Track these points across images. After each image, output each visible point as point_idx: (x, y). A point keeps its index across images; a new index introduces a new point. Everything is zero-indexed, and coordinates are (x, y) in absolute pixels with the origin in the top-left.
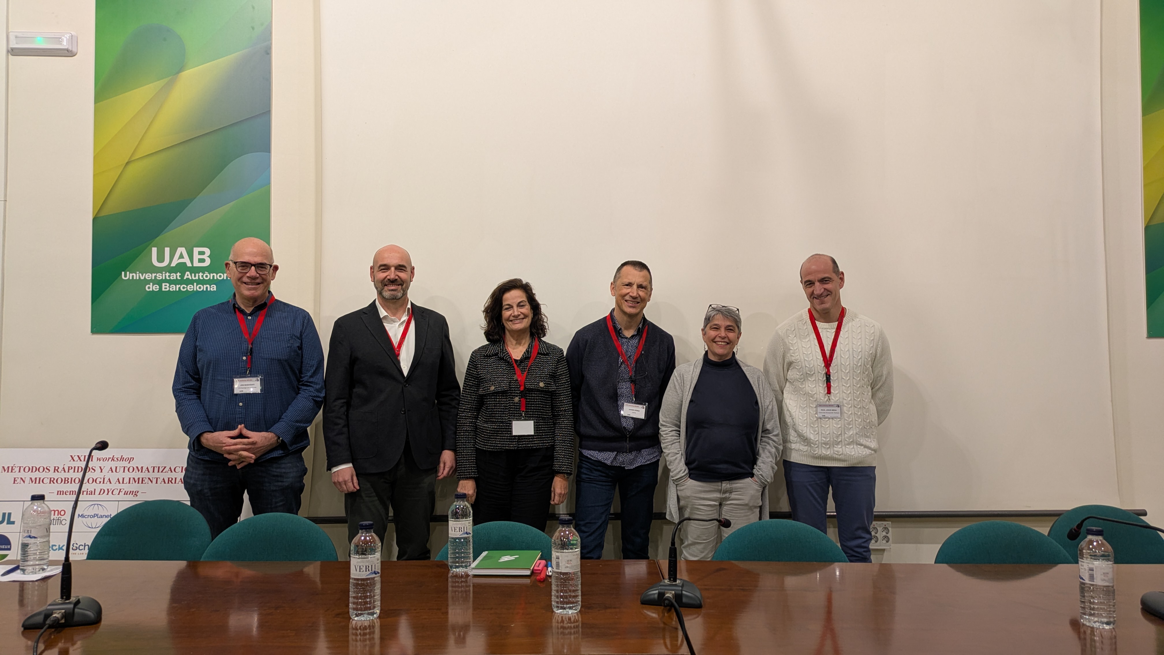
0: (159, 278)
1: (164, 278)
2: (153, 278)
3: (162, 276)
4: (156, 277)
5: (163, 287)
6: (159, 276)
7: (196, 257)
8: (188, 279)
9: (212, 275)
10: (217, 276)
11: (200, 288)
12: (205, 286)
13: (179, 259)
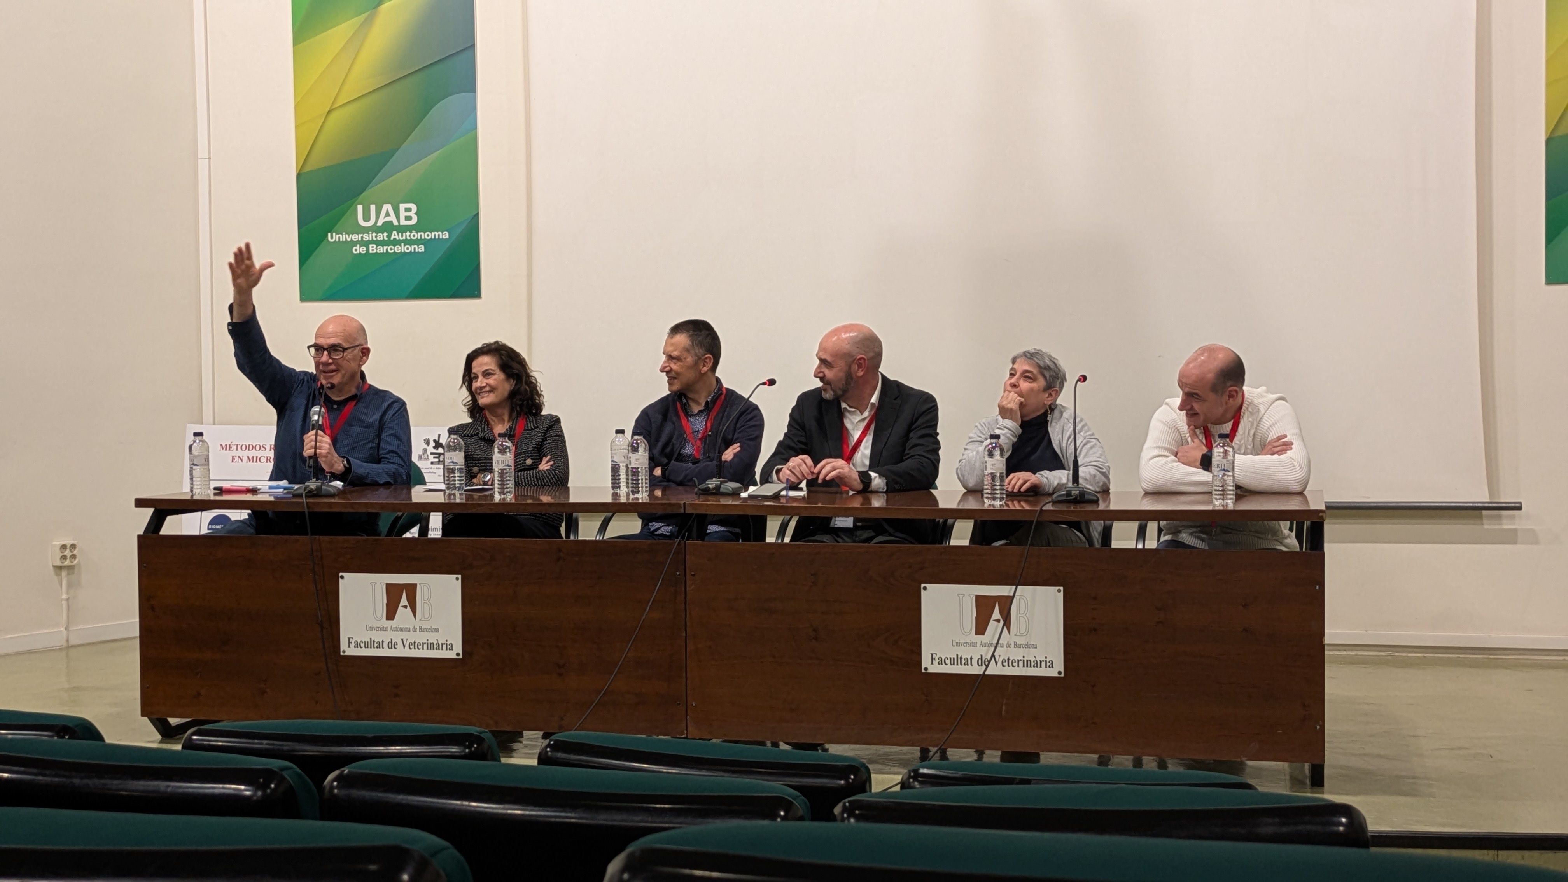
0: (366, 238)
1: (371, 239)
2: (360, 239)
3: (369, 236)
4: (362, 237)
5: (371, 249)
6: (366, 237)
7: (403, 214)
8: (395, 239)
9: (419, 234)
10: (425, 236)
11: (408, 249)
12: (413, 247)
13: (385, 216)
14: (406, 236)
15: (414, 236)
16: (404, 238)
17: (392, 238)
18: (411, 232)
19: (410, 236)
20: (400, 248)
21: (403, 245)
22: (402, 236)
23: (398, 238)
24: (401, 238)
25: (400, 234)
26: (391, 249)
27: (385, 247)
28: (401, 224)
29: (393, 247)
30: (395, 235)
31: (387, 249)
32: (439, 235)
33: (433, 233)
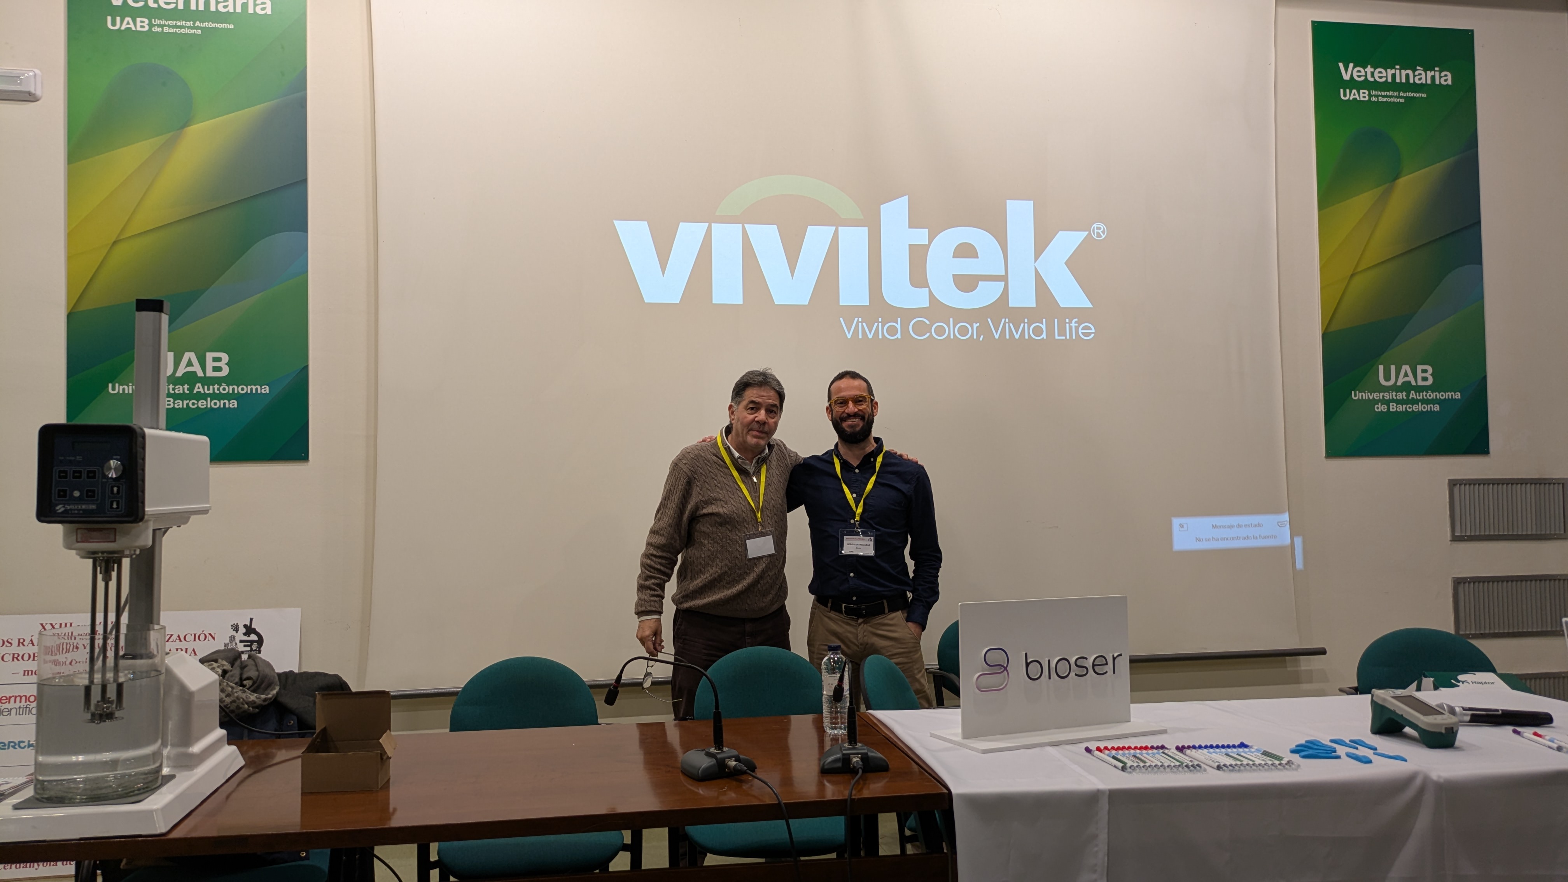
7: (210, 364)
8: (199, 392)
9: (231, 387)
10: (238, 389)
11: (215, 404)
12: (222, 402)
13: (187, 366)
14: (214, 389)
15: (224, 389)
16: (211, 391)
17: (195, 392)
18: (221, 385)
19: (218, 389)
20: (205, 403)
21: (209, 399)
22: (209, 389)
23: (202, 392)
24: (207, 392)
25: (206, 387)
26: (193, 404)
27: (185, 402)
28: (208, 375)
29: (196, 402)
30: (199, 388)
31: (188, 404)
32: (257, 389)
33: (249, 387)
